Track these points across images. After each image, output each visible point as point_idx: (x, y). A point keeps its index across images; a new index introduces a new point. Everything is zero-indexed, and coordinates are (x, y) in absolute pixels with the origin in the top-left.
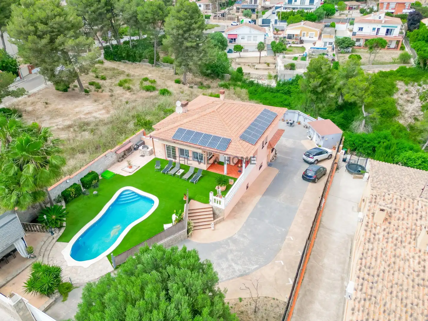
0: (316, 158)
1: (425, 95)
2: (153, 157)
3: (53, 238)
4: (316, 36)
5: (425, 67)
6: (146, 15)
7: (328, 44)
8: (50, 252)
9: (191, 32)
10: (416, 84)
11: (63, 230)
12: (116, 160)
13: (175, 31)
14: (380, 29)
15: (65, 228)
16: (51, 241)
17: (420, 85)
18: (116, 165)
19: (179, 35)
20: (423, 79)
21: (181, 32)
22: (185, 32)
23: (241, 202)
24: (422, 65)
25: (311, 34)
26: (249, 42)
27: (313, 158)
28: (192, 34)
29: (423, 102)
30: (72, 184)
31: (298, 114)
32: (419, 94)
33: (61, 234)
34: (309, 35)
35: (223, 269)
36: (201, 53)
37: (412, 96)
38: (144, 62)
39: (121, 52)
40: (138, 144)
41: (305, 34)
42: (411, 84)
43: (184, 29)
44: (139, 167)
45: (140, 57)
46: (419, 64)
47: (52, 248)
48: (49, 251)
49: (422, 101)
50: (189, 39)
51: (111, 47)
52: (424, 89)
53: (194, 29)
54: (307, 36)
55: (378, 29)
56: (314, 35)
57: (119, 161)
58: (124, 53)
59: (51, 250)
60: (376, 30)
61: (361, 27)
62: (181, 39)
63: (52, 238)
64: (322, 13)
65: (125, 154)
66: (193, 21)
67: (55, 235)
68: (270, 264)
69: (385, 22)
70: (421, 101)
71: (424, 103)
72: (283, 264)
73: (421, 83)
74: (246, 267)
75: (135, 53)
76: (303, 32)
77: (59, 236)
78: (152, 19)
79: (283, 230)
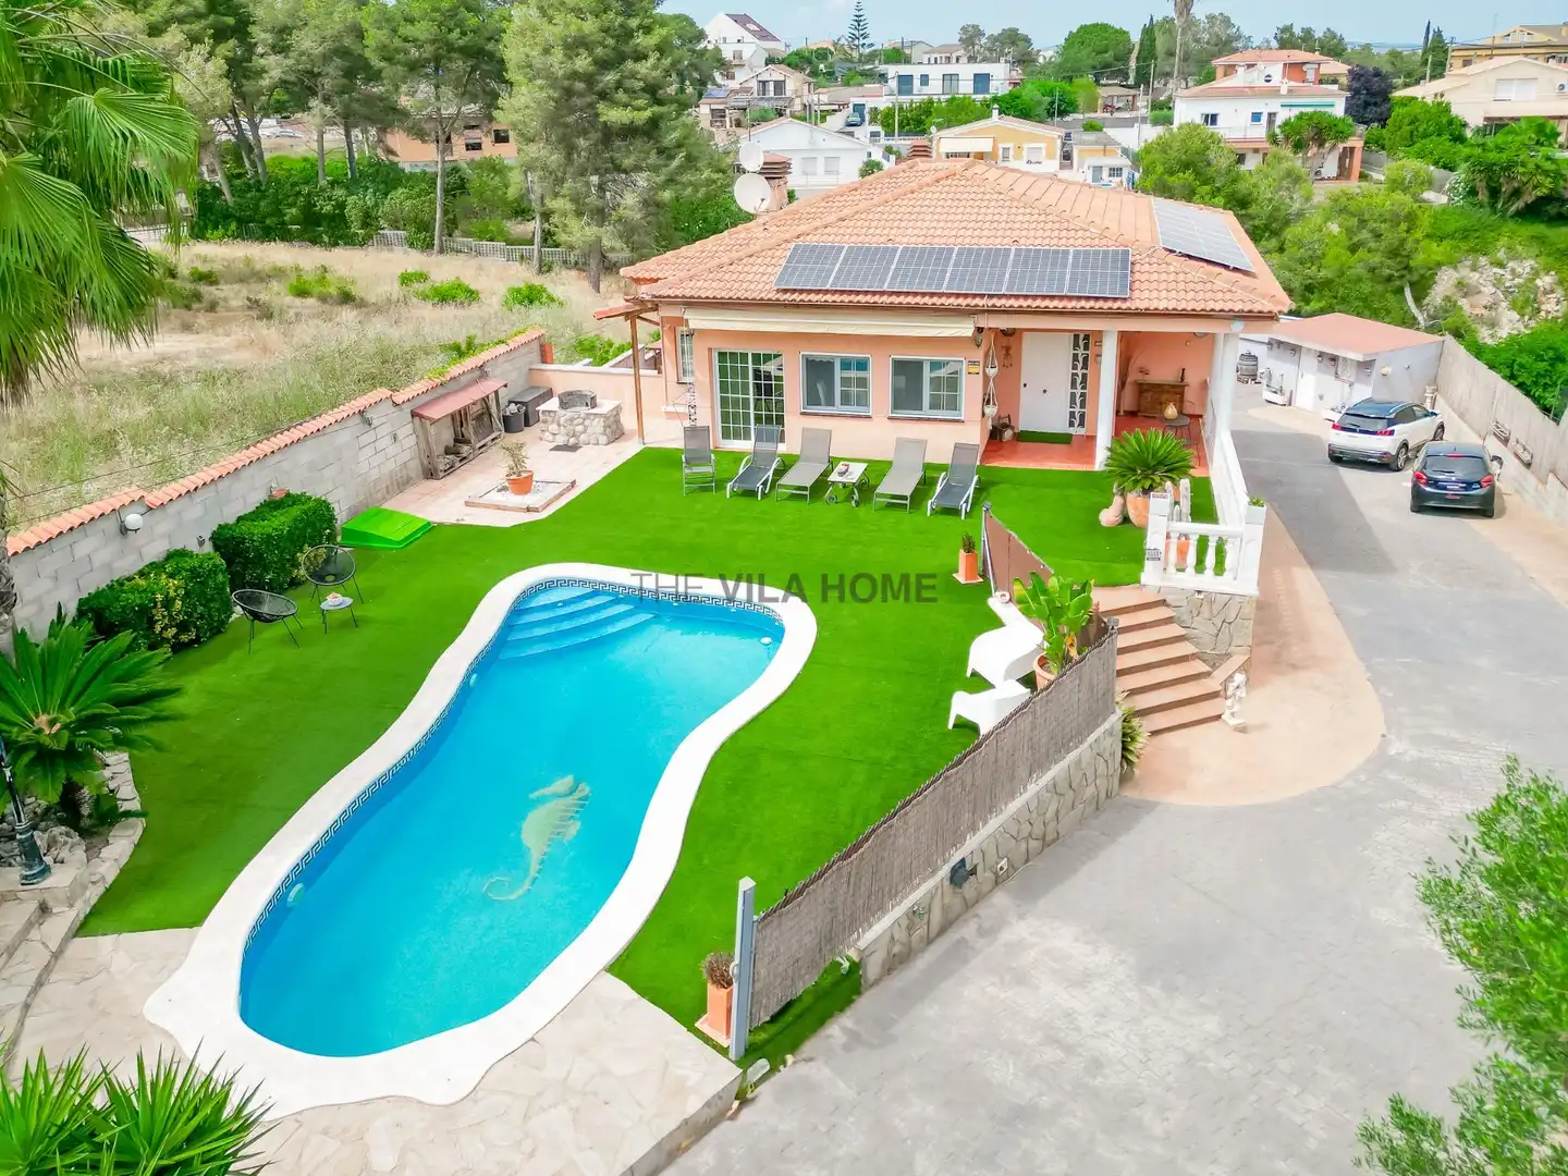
0: (1402, 431)
1: (1529, 297)
2: (629, 449)
3: (44, 909)
4: (1050, 156)
5: (1496, 202)
6: (408, 30)
7: (1105, 174)
8: (21, 1022)
9: (630, 65)
10: (1483, 260)
11: (120, 846)
12: (415, 467)
13: (558, 54)
14: (1274, 114)
15: (139, 825)
16: (23, 935)
17: (1501, 265)
18: (416, 490)
19: (574, 75)
20: (1504, 240)
21: (583, 63)
22: (604, 65)
24: (1483, 196)
25: (1029, 148)
26: (813, 180)
27: (1391, 434)
28: (633, 75)
29: (1530, 319)
30: (155, 551)
32: (1507, 292)
33: (104, 875)
34: (1025, 153)
36: (671, 157)
37: (1485, 303)
38: (387, 243)
39: (277, 202)
40: (526, 399)
41: (1011, 153)
42: (1468, 263)
43: (599, 51)
44: (573, 484)
45: (368, 220)
46: (1473, 192)
47: (35, 990)
48: (16, 1013)
49: (1526, 318)
50: (621, 96)
51: (225, 189)
52: (1519, 276)
53: (640, 57)
54: (1018, 157)
55: (1270, 114)
56: (1044, 152)
57: (431, 474)
58: (291, 206)
59: (27, 1006)
60: (1264, 118)
61: (1210, 111)
62: (581, 95)
63: (33, 906)
64: (1039, 103)
65: (460, 440)
66: (634, 23)
67: (60, 879)
69: (1290, 91)
70: (1523, 316)
71: (1533, 323)
73: (1501, 255)
75: (342, 206)
76: (1001, 146)
77: (100, 890)
78: (433, 42)
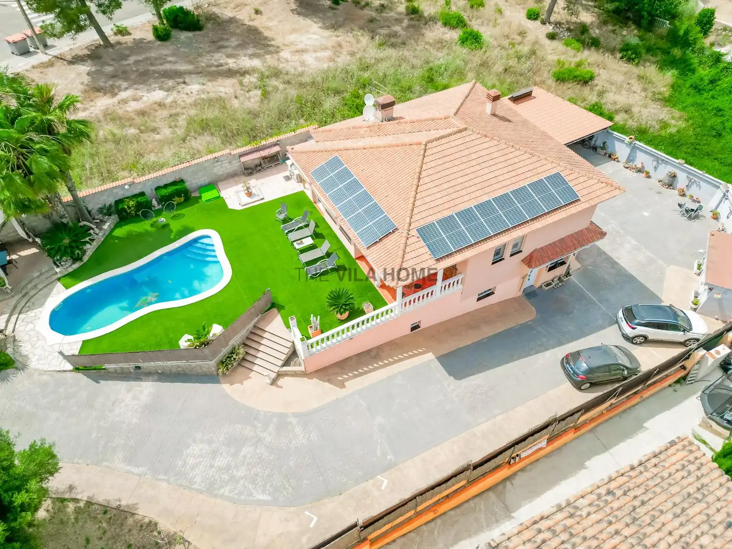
0: (641, 330)
2: (299, 188)
3: (56, 273)
8: (38, 292)
11: (76, 265)
12: (240, 170)
15: (83, 263)
18: (236, 179)
23: (374, 352)
27: (633, 328)
30: (136, 192)
31: (722, 194)
33: (70, 270)
35: (212, 466)
44: (263, 199)
47: (44, 287)
48: (38, 290)
67: (59, 269)
68: (292, 509)
72: (312, 525)
74: (251, 487)
79: (389, 457)
